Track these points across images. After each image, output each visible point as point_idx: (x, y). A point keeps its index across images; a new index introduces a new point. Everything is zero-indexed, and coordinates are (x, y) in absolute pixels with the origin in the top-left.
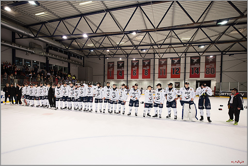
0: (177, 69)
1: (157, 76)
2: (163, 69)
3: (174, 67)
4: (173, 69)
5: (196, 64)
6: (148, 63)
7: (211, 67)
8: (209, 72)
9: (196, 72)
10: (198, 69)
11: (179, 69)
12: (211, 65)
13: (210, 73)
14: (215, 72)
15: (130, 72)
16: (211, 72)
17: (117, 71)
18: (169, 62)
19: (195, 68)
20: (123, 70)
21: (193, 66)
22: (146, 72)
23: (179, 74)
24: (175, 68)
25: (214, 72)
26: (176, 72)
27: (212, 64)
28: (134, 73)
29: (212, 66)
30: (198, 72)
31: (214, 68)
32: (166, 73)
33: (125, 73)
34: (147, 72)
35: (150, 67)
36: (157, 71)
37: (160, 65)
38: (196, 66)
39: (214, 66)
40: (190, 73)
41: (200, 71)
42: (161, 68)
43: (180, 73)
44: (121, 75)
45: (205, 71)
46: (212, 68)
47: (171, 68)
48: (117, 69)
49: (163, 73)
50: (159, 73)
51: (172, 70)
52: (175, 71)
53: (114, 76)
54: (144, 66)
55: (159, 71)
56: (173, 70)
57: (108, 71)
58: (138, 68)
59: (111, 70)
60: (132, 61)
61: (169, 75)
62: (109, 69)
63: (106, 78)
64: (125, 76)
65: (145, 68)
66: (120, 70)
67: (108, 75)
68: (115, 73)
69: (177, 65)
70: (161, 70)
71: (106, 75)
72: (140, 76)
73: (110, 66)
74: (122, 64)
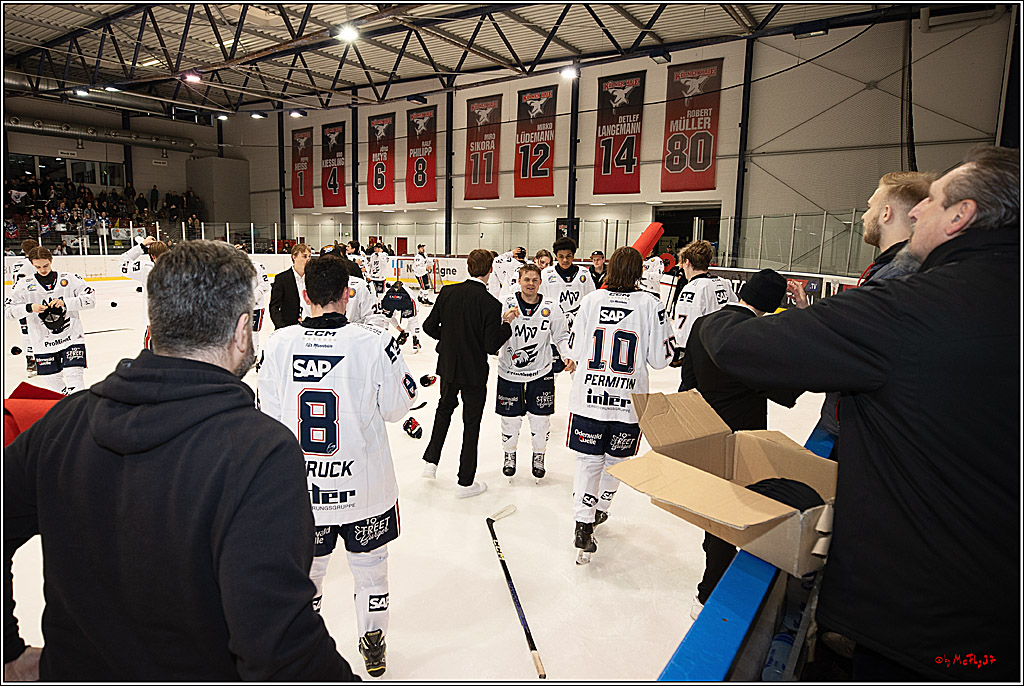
0: (540, 147)
1: (459, 185)
2: (482, 152)
3: (528, 138)
4: (525, 149)
5: (622, 119)
6: (427, 127)
7: (693, 128)
8: (683, 160)
9: (623, 163)
10: (633, 143)
11: (548, 148)
12: (696, 119)
13: (688, 164)
14: (710, 157)
15: (363, 176)
16: (693, 159)
17: (323, 169)
18: (510, 111)
19: (619, 138)
20: (340, 163)
21: (611, 131)
22: (419, 172)
23: (545, 173)
24: (533, 144)
25: (706, 158)
26: (535, 168)
27: (697, 113)
28: (378, 176)
29: (699, 123)
30: (629, 162)
31: (710, 136)
32: (497, 173)
33: (349, 179)
34: (421, 172)
35: (434, 145)
36: (460, 166)
37: (474, 133)
38: (624, 127)
39: (708, 122)
40: (597, 166)
41: (638, 155)
42: (477, 146)
43: (552, 169)
44: (335, 186)
45: (665, 153)
46: (700, 136)
47: (517, 146)
48: (323, 159)
49: (482, 174)
50: (467, 175)
51: (518, 156)
52: (533, 159)
53: (315, 194)
54: (413, 141)
55: (468, 163)
56: (523, 152)
57: (294, 172)
58: (391, 153)
59: (302, 166)
60: (371, 119)
61: (507, 183)
62: (296, 160)
63: (289, 202)
64: (349, 191)
65: (414, 152)
66: (333, 163)
67: (294, 190)
68: (317, 180)
69: (539, 127)
70: (474, 157)
71: (288, 190)
72: (400, 191)
73: (300, 149)
74: (337, 134)
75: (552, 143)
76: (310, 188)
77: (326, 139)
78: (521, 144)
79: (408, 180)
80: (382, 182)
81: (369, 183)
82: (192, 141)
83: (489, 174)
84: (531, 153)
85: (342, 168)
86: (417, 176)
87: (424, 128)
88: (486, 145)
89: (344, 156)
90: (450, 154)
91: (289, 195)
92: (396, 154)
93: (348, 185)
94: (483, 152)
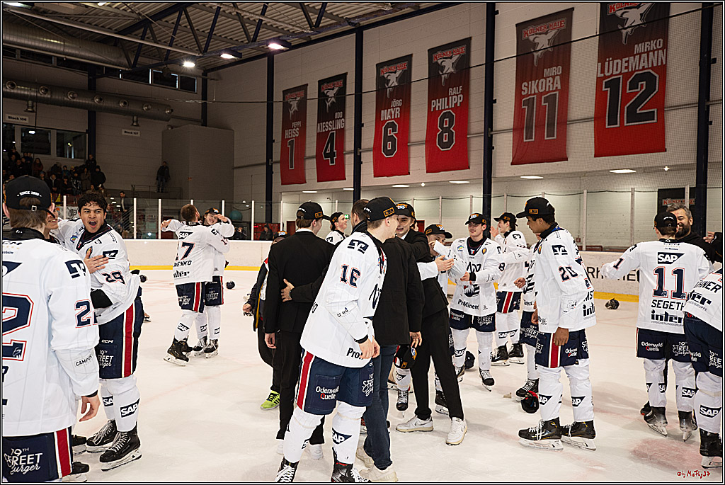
0: (641, 77)
1: (504, 145)
2: (540, 95)
3: (617, 67)
4: (613, 84)
11: (655, 80)
15: (368, 139)
17: (318, 134)
20: (339, 125)
22: (445, 130)
23: (651, 116)
24: (627, 76)
26: (632, 110)
28: (388, 138)
32: (564, 122)
33: (349, 145)
34: (447, 130)
35: (466, 93)
36: (505, 116)
37: (527, 67)
42: (532, 87)
43: (662, 111)
44: (332, 155)
47: (599, 80)
48: (319, 122)
49: (540, 126)
50: (517, 129)
51: (600, 95)
52: (627, 97)
53: (306, 167)
54: (437, 88)
55: (518, 112)
56: (609, 92)
57: (284, 140)
58: (406, 109)
59: (293, 133)
60: (379, 66)
61: (581, 138)
62: (286, 125)
63: (277, 178)
64: (349, 161)
65: (439, 104)
66: (330, 127)
67: (283, 162)
68: (311, 148)
69: (638, 48)
70: (527, 102)
71: (276, 162)
72: (418, 158)
73: (291, 112)
74: (336, 89)
75: (662, 69)
76: (301, 158)
77: (322, 97)
78: (606, 77)
79: (429, 142)
80: (393, 146)
81: (376, 149)
82: (168, 106)
83: (551, 125)
84: (625, 88)
85: (341, 132)
86: (441, 136)
87: (451, 70)
88: (548, 83)
89: (344, 117)
90: (490, 101)
91: (277, 169)
92: (412, 109)
93: (349, 153)
94: (542, 94)
